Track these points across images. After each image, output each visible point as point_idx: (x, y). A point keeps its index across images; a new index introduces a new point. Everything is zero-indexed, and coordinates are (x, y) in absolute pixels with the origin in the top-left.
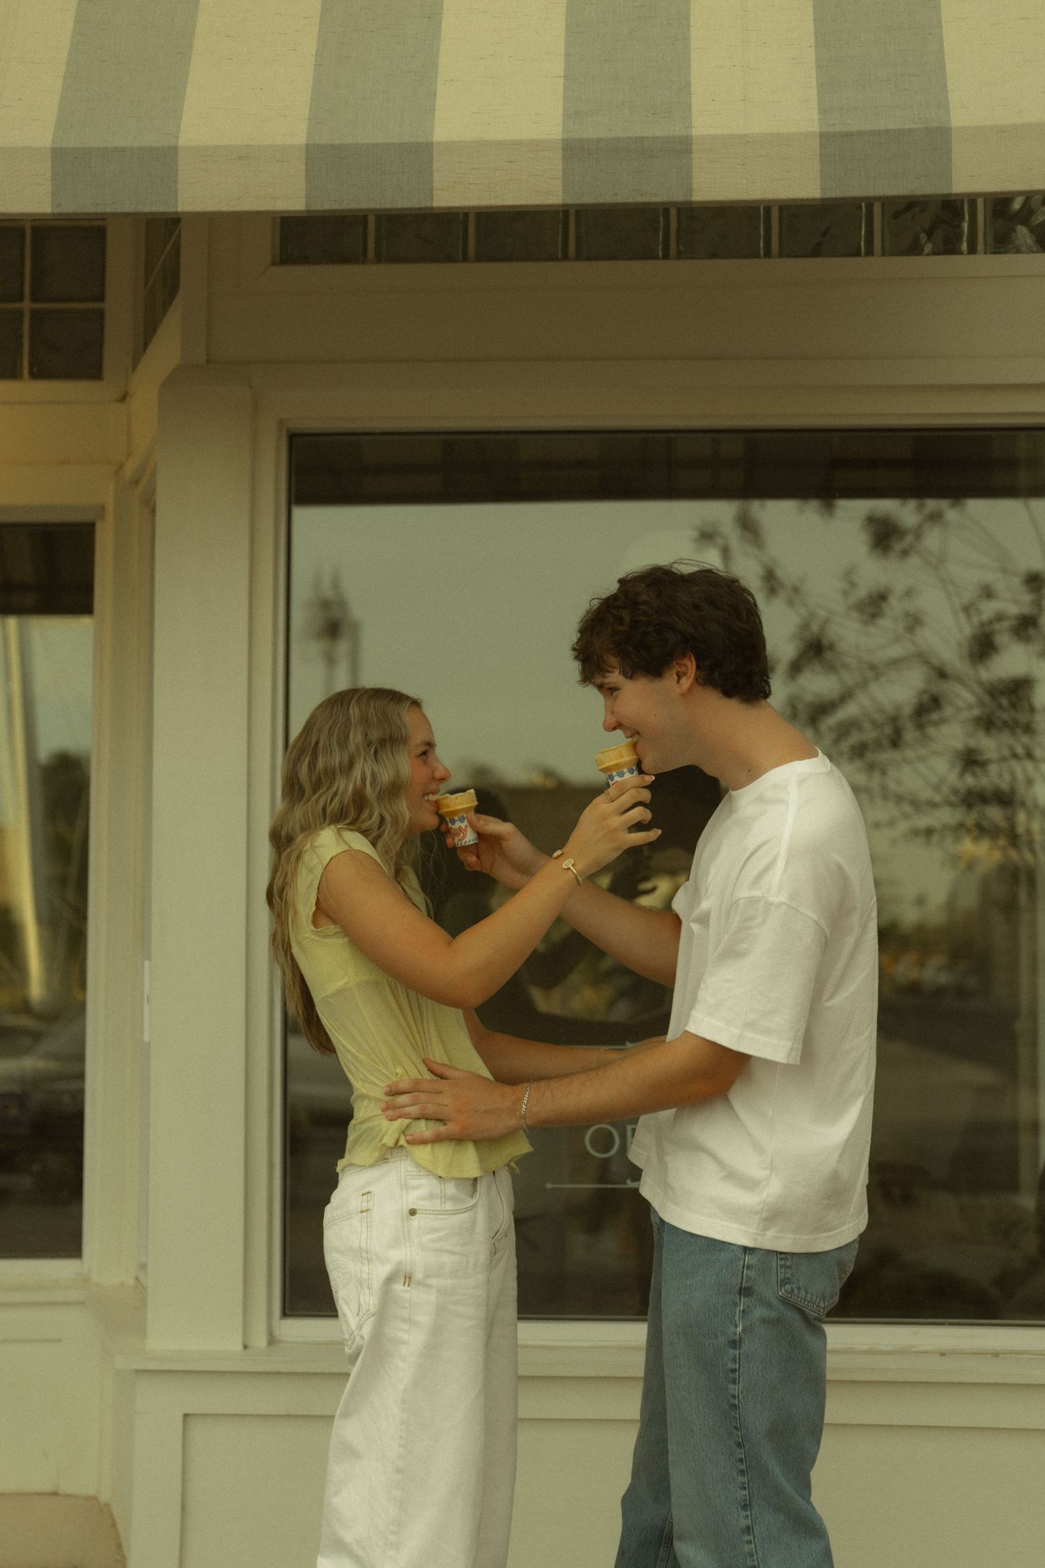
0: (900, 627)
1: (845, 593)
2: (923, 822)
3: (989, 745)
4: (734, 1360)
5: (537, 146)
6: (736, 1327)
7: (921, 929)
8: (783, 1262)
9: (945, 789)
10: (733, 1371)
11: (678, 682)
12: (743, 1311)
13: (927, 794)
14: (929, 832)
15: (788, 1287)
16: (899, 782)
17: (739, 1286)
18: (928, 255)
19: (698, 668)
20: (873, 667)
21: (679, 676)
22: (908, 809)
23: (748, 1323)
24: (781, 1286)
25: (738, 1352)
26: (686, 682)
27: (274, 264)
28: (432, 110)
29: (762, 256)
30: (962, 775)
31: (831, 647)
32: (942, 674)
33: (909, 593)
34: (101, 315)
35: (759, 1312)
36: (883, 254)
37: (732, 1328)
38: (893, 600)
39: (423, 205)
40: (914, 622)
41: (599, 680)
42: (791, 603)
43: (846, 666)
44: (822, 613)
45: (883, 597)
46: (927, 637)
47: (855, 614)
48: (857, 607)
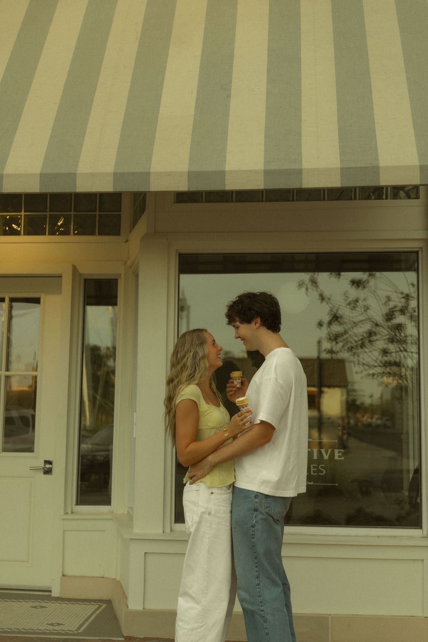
0: (363, 309)
1: (345, 300)
2: (371, 371)
3: (392, 347)
4: (253, 531)
5: (256, 172)
6: (253, 521)
7: (371, 405)
8: (266, 502)
9: (379, 362)
10: (253, 535)
11: (255, 325)
12: (255, 516)
13: (373, 363)
14: (373, 375)
15: (268, 509)
16: (363, 359)
17: (254, 508)
18: (373, 200)
19: (261, 321)
20: (354, 323)
21: (256, 323)
22: (367, 368)
23: (257, 520)
25: (254, 529)
26: (258, 325)
27: (175, 203)
28: (225, 161)
29: (323, 200)
30: (382, 357)
31: (341, 317)
32: (377, 325)
33: (365, 300)
34: (120, 216)
35: (260, 516)
36: (359, 199)
38: (360, 302)
39: (222, 189)
40: (367, 308)
41: (233, 324)
42: (327, 303)
43: (345, 323)
44: (337, 306)
45: (357, 301)
46: (371, 313)
47: (348, 307)
48: (349, 304)
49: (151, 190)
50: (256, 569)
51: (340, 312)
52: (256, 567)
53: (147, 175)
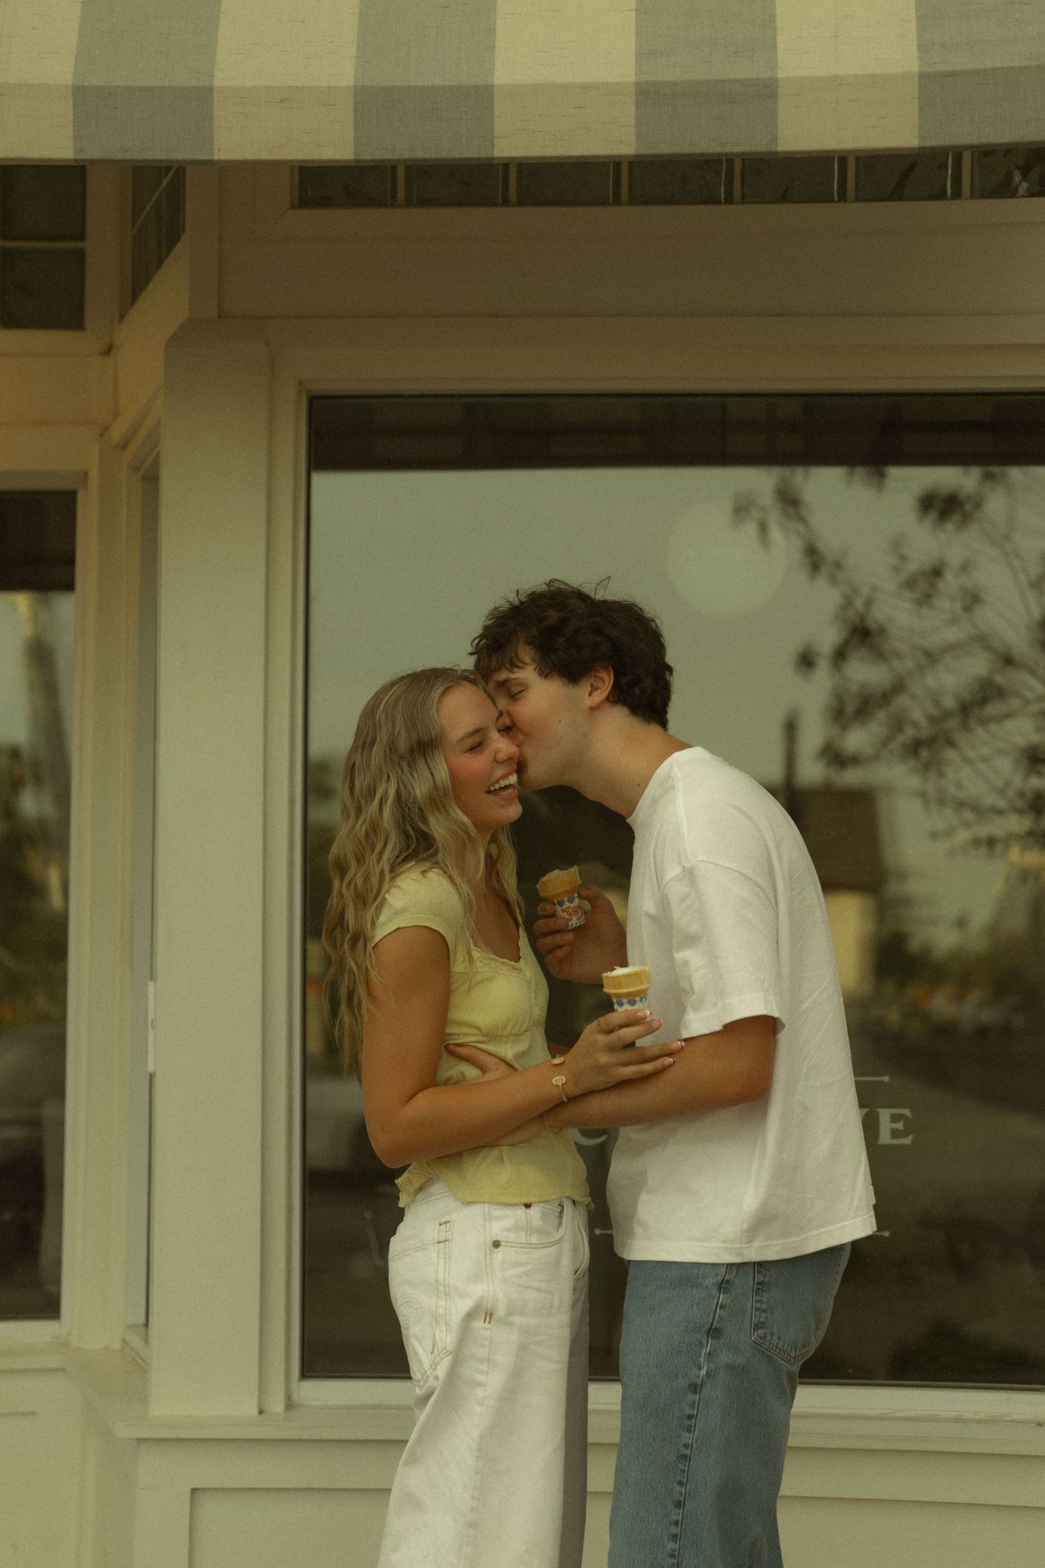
0: (958, 605)
1: (896, 569)
2: (984, 830)
4: (692, 1405)
5: (607, 90)
6: (700, 1369)
8: (758, 1305)
9: (1011, 793)
10: (690, 1417)
12: (709, 1354)
13: (992, 799)
14: (991, 842)
15: (761, 1332)
16: (959, 786)
17: (709, 1326)
18: (1022, 197)
20: (928, 653)
22: (969, 815)
23: (713, 1367)
24: (754, 1330)
25: (697, 1397)
27: (293, 207)
28: (492, 48)
29: (836, 199)
30: (1027, 776)
31: (882, 631)
32: (1008, 661)
33: (966, 567)
34: (81, 254)
35: (725, 1357)
36: (972, 197)
37: (695, 1371)
38: (949, 576)
39: (483, 155)
40: (972, 600)
42: (833, 581)
43: (898, 655)
44: (865, 591)
45: (937, 572)
46: (987, 617)
47: (907, 594)
48: (910, 584)
49: (216, 158)
50: (671, 1545)
51: (879, 614)
52: (674, 1538)
53: (203, 96)
